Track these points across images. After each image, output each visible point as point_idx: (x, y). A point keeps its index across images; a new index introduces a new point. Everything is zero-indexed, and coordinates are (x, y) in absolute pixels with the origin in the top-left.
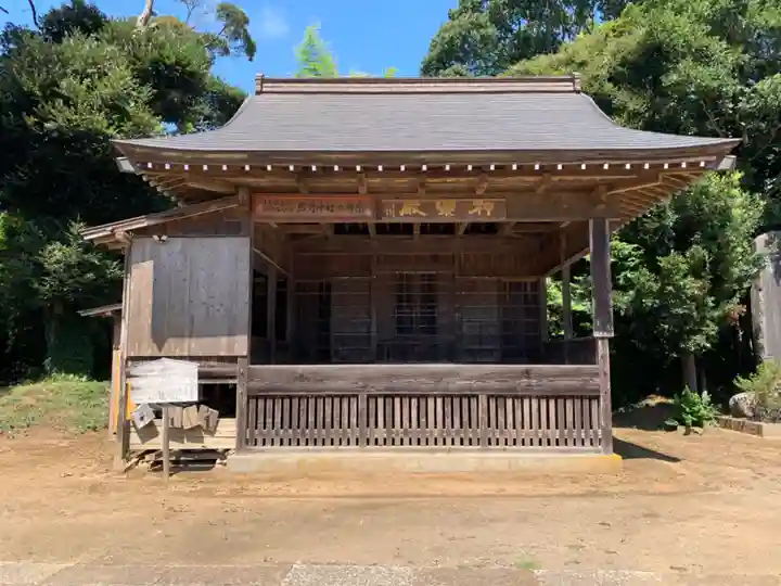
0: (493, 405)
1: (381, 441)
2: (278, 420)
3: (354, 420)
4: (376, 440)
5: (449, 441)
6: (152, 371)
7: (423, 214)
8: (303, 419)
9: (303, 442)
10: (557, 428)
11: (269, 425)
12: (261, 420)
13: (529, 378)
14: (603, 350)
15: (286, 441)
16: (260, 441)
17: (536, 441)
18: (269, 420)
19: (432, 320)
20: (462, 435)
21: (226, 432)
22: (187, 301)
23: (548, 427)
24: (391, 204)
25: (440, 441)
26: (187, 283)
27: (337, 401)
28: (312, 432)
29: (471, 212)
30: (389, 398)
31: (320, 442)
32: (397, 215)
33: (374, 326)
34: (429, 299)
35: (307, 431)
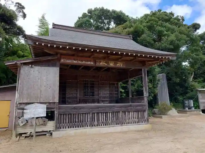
0: (123, 114)
1: (96, 125)
2: (67, 121)
3: (89, 120)
4: (95, 125)
5: (113, 124)
7: (106, 64)
9: (75, 127)
11: (65, 122)
12: (62, 121)
13: (131, 107)
14: (146, 99)
15: (70, 127)
16: (62, 127)
17: (133, 122)
19: (93, 93)
20: (116, 122)
21: (51, 125)
22: (39, 85)
24: (98, 61)
25: (111, 124)
26: (40, 80)
27: (84, 115)
28: (77, 124)
29: (118, 65)
30: (98, 113)
31: (79, 127)
32: (100, 64)
33: (78, 94)
34: (92, 87)
35: (76, 124)
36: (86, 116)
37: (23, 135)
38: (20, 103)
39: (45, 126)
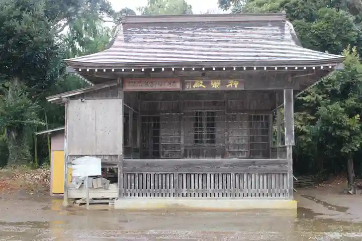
0: (237, 178)
1: (185, 194)
2: (137, 185)
3: (172, 185)
4: (183, 194)
5: (216, 194)
6: (81, 162)
7: (205, 87)
8: (148, 184)
9: (149, 195)
10: (267, 188)
11: (133, 187)
12: (129, 185)
13: (255, 165)
14: (289, 151)
15: (141, 194)
16: (129, 194)
17: (257, 194)
18: (133, 184)
19: (213, 136)
20: (223, 192)
21: (113, 190)
23: (263, 188)
24: (189, 82)
25: (213, 195)
26: (94, 121)
27: (164, 176)
28: (153, 190)
29: (228, 86)
30: (189, 175)
31: (156, 195)
32: (192, 87)
33: (182, 139)
34: (211, 125)
35: (151, 190)
36: (168, 178)
37: (78, 201)
38: (70, 156)
39: (106, 191)
